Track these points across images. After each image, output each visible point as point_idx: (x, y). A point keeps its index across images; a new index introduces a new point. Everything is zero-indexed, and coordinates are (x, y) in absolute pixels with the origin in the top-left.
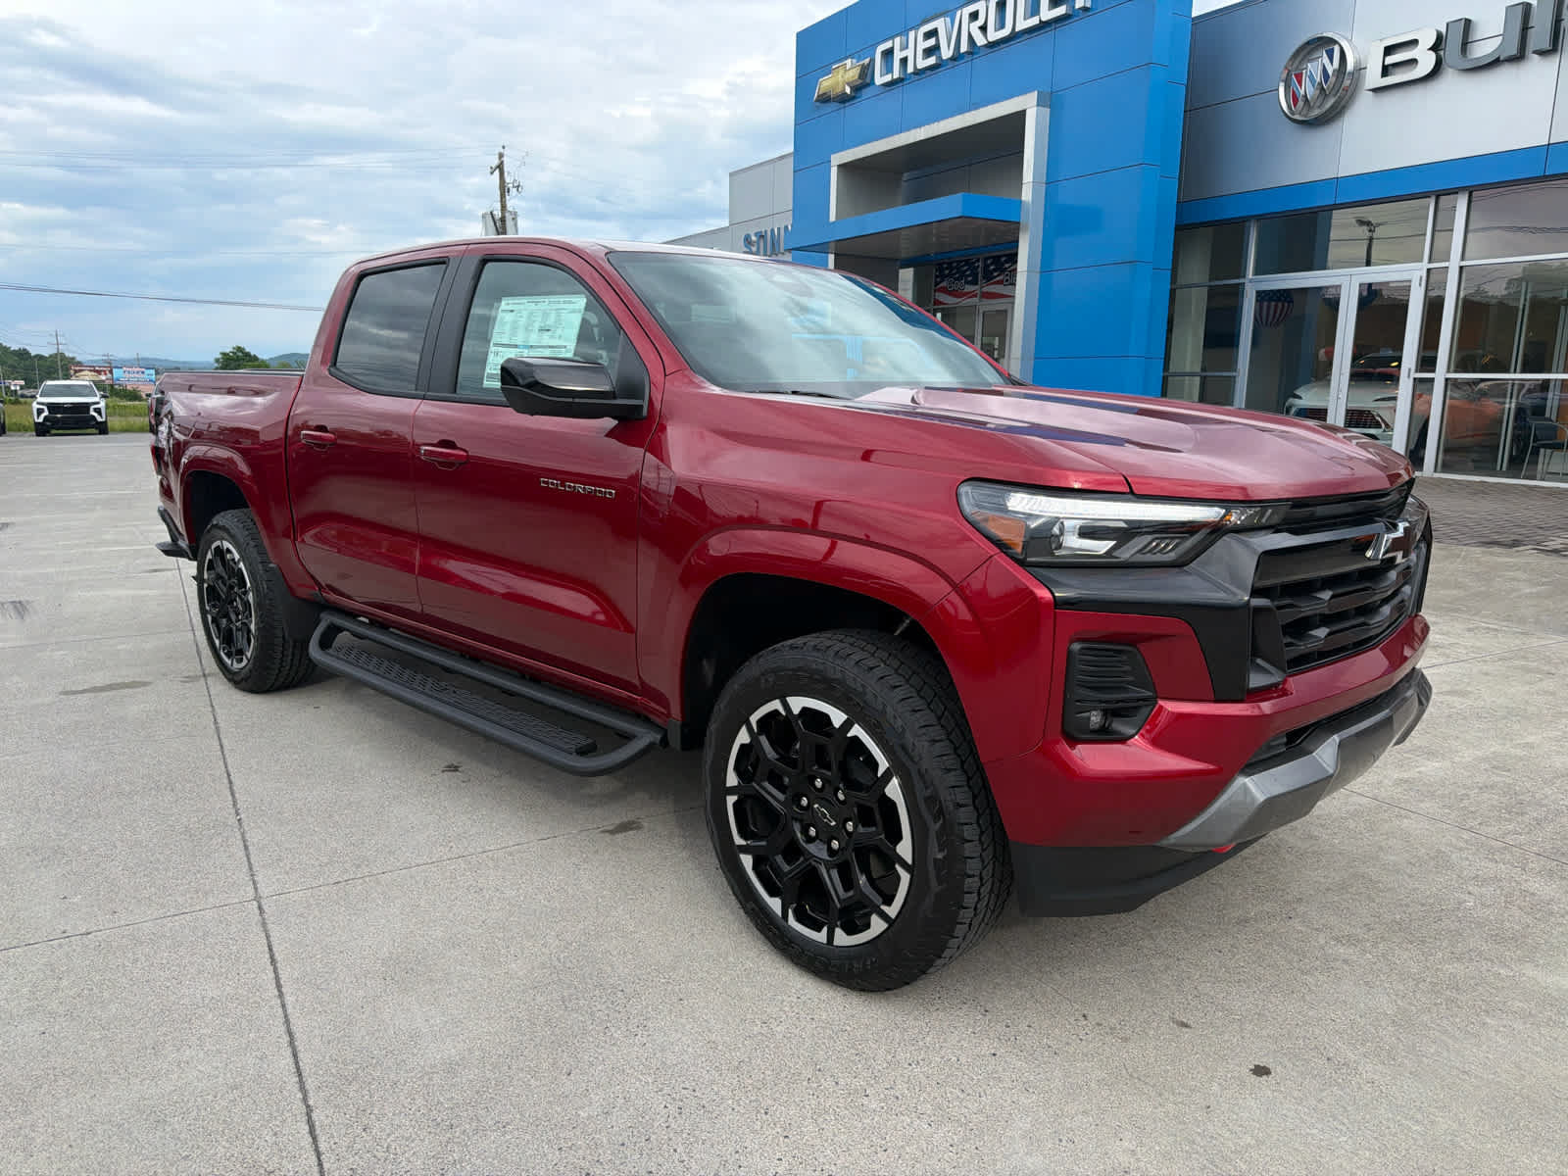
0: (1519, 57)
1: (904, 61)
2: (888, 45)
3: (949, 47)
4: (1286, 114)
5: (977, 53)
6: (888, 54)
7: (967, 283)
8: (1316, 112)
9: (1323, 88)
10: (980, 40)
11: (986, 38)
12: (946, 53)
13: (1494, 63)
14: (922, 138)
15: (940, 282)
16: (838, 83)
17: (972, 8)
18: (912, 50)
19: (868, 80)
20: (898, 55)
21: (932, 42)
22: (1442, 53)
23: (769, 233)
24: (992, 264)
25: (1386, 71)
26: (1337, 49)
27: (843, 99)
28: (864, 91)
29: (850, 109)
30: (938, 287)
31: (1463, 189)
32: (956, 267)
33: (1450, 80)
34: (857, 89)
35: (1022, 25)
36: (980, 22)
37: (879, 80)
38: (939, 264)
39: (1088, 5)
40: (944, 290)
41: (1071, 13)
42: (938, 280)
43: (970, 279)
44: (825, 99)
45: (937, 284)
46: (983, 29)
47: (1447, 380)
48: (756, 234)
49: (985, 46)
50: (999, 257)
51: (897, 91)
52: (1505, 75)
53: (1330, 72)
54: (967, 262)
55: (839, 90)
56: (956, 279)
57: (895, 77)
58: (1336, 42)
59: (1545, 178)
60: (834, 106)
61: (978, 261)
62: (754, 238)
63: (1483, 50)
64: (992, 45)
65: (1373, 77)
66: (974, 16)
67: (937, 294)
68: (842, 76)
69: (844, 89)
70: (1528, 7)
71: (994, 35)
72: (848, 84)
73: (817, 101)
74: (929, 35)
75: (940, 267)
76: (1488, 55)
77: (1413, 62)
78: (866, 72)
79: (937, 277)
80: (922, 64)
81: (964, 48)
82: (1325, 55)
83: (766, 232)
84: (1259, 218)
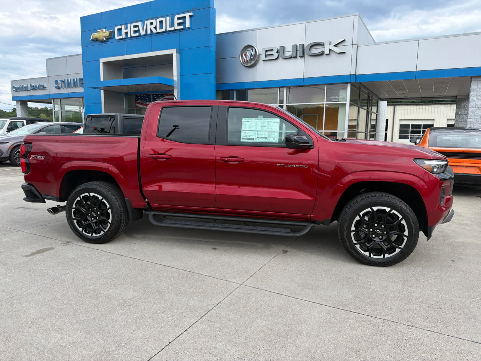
0: (296, 57)
1: (126, 33)
2: (120, 27)
3: (143, 31)
4: (242, 64)
5: (153, 35)
6: (120, 30)
7: (147, 101)
8: (249, 64)
9: (251, 58)
10: (154, 31)
11: (157, 31)
12: (143, 33)
13: (291, 58)
14: (136, 57)
15: (137, 101)
16: (100, 36)
17: (151, 21)
18: (130, 30)
19: (112, 37)
20: (124, 31)
21: (137, 29)
22: (279, 53)
23: (66, 81)
24: (155, 96)
25: (266, 56)
26: (254, 48)
27: (102, 41)
28: (110, 40)
29: (105, 45)
30: (137, 102)
31: (285, 87)
32: (143, 97)
33: (280, 60)
34: (108, 39)
35: (169, 29)
36: (154, 25)
37: (117, 37)
38: (136, 95)
39: (190, 27)
40: (139, 103)
41: (184, 28)
42: (136, 100)
43: (148, 100)
44: (95, 40)
45: (136, 101)
46: (155, 28)
47: (285, 132)
48: (60, 81)
49: (156, 33)
50: (158, 94)
51: (123, 42)
52: (293, 60)
53: (253, 55)
54: (147, 95)
55: (101, 38)
56: (143, 100)
57: (123, 37)
58: (253, 47)
59: (304, 86)
60: (98, 43)
61: (151, 95)
62: (59, 82)
63: (288, 54)
64: (158, 33)
65: (263, 57)
66: (152, 24)
67: (136, 104)
68: (103, 34)
69: (103, 39)
70: (297, 45)
71: (159, 30)
72: (105, 37)
73: (91, 40)
74: (135, 27)
75: (137, 96)
76: (289, 56)
77: (273, 55)
78: (112, 34)
79: (136, 99)
80: (133, 35)
81: (149, 32)
82: (251, 49)
83: (65, 80)
84: (236, 90)
